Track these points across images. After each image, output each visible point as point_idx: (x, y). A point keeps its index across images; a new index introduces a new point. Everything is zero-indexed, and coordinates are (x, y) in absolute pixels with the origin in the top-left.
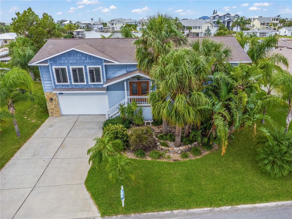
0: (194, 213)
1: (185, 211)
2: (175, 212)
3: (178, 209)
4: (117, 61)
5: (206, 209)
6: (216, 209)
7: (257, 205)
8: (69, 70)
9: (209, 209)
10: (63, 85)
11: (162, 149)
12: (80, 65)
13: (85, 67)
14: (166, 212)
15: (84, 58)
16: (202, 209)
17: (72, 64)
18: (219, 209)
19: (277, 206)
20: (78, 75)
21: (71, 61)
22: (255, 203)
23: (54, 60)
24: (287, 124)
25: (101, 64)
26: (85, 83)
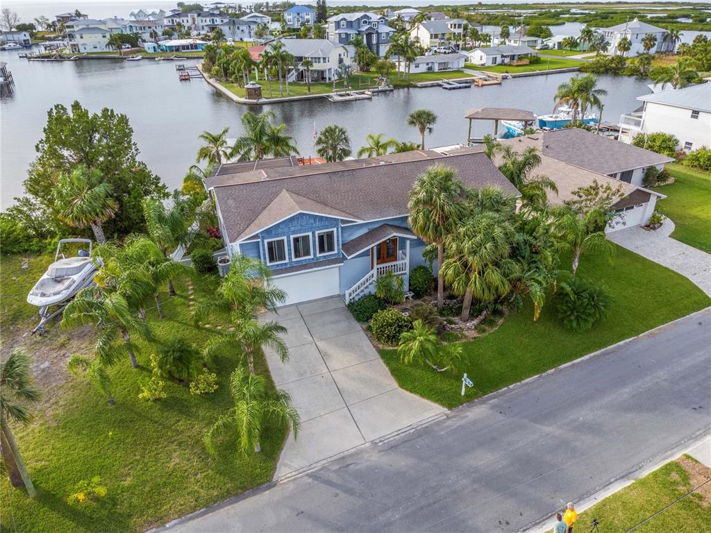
0: (527, 383)
1: (519, 384)
2: (511, 387)
3: (512, 384)
4: (361, 219)
5: (535, 377)
6: (543, 374)
7: (575, 361)
8: (289, 241)
9: (537, 376)
10: (277, 265)
11: (452, 328)
12: (305, 232)
13: (314, 233)
14: (503, 390)
15: (312, 221)
16: (532, 378)
17: (294, 233)
18: (546, 374)
19: (591, 359)
20: (301, 246)
21: (292, 229)
22: (572, 360)
23: (268, 232)
24: (573, 270)
25: (336, 226)
26: (312, 256)
